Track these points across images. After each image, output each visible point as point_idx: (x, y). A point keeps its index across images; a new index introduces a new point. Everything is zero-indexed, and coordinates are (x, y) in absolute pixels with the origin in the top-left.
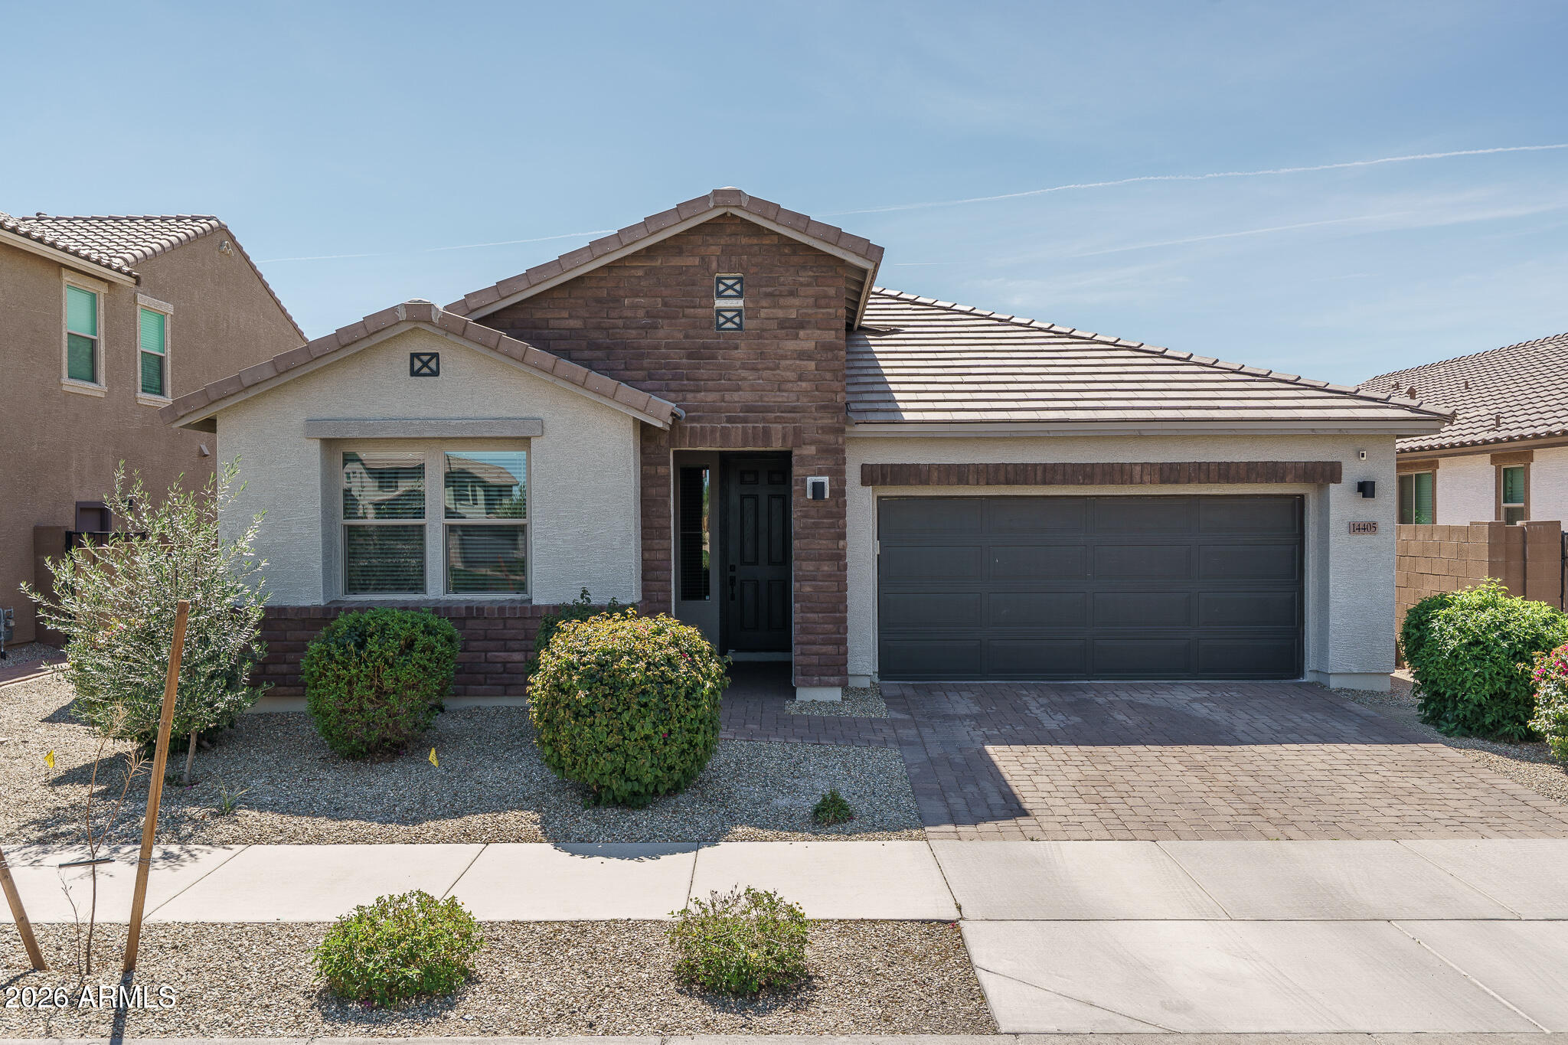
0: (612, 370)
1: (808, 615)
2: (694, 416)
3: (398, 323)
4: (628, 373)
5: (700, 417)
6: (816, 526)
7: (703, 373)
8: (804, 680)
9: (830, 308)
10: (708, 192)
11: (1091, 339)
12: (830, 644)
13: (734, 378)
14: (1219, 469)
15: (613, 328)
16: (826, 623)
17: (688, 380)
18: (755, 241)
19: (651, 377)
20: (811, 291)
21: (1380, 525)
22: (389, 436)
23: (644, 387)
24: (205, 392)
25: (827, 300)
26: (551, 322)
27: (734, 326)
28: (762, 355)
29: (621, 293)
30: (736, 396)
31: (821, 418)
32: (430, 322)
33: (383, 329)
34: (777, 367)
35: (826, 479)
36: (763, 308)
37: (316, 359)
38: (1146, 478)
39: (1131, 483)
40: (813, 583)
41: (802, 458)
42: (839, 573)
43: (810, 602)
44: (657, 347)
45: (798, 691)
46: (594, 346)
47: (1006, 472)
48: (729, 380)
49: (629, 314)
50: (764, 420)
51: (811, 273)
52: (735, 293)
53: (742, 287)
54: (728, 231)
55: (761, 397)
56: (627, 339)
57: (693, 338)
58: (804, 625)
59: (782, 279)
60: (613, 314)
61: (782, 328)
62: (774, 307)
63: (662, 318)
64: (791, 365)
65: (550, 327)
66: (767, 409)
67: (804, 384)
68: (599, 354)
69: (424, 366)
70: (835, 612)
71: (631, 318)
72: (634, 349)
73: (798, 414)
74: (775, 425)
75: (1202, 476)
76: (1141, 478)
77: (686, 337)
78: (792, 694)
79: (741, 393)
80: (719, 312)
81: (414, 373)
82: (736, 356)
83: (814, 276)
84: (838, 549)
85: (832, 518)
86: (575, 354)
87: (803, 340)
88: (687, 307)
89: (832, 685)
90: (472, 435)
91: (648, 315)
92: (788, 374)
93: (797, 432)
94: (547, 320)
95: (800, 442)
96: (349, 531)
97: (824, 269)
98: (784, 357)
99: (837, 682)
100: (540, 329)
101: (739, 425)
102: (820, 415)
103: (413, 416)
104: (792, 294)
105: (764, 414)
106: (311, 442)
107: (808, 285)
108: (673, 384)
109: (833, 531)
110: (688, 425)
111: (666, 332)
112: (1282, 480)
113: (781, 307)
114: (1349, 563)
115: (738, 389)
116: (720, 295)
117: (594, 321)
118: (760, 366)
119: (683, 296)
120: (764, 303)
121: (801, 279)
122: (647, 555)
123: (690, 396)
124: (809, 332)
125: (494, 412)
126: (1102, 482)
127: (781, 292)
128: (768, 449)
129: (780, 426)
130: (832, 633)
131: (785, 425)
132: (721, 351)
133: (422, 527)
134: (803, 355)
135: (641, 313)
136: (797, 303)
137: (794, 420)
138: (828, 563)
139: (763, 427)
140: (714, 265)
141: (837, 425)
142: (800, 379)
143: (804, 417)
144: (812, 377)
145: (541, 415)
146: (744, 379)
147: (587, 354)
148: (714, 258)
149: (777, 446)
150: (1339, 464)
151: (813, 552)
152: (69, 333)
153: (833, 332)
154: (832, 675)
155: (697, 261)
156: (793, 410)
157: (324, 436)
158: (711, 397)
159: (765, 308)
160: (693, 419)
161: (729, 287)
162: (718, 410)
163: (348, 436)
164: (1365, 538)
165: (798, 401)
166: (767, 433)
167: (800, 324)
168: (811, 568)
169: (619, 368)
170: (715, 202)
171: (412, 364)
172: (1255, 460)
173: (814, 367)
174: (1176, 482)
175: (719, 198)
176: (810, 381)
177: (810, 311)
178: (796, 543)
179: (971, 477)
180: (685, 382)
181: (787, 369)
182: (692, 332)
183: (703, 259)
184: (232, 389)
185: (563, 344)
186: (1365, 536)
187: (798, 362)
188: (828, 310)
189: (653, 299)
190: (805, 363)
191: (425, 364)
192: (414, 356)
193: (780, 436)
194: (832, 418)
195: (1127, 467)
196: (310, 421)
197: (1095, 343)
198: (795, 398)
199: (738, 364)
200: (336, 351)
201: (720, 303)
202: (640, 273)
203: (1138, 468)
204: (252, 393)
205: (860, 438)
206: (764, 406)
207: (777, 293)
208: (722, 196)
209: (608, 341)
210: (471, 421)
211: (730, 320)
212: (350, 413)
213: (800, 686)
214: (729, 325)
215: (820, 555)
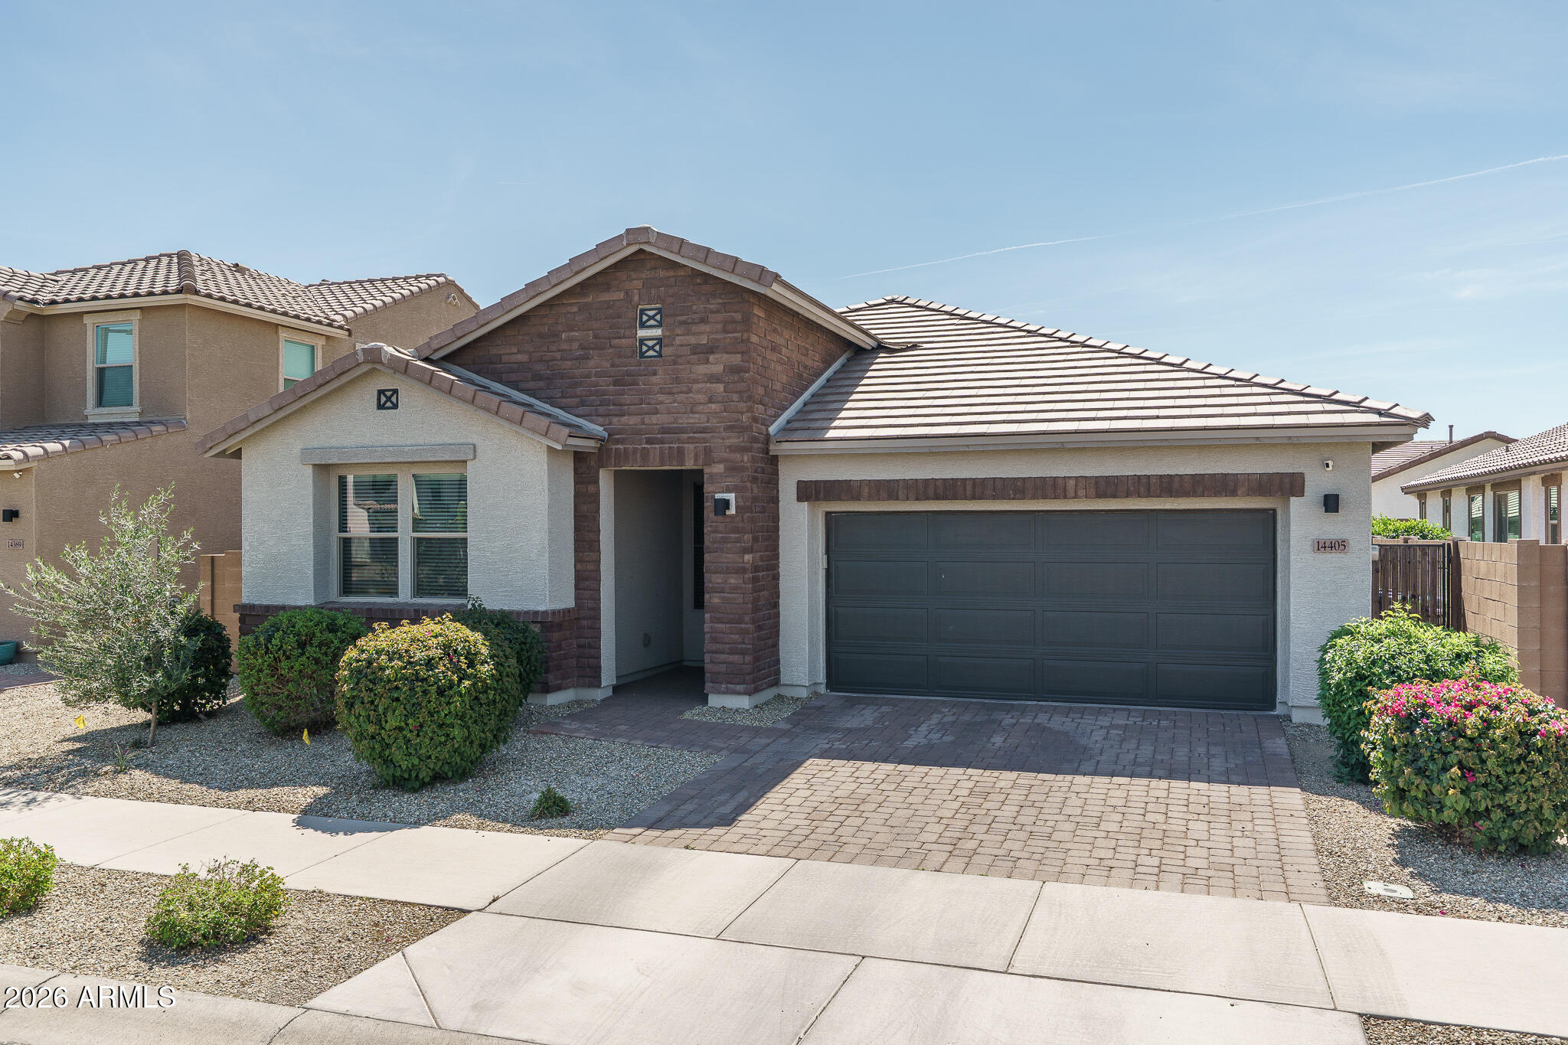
0: (552, 398)
1: (717, 625)
2: (619, 438)
3: (358, 365)
4: (564, 400)
5: (623, 439)
6: (724, 540)
7: (627, 398)
8: (712, 687)
9: (738, 332)
10: (623, 231)
11: (1101, 347)
12: (737, 654)
13: (653, 402)
14: (1161, 482)
15: (552, 360)
16: (732, 634)
17: (613, 405)
18: (672, 274)
19: (583, 404)
20: (720, 317)
21: (1352, 544)
22: (359, 461)
23: (577, 412)
24: (224, 428)
25: (734, 325)
26: (503, 357)
27: (655, 354)
28: (677, 380)
29: (560, 328)
30: (654, 419)
31: (728, 438)
32: (381, 363)
33: (349, 370)
34: (690, 391)
35: (731, 497)
36: (678, 335)
37: (301, 397)
38: (1081, 492)
39: (1065, 497)
40: (722, 594)
41: (711, 475)
42: (744, 585)
43: (718, 612)
44: (588, 376)
45: (711, 697)
46: (538, 377)
47: (936, 486)
48: (649, 404)
49: (565, 346)
50: (679, 441)
51: (720, 301)
52: (656, 323)
53: (661, 317)
54: (649, 266)
55: (676, 419)
56: (565, 369)
57: (618, 366)
58: (714, 635)
59: (695, 307)
60: (554, 348)
61: (695, 354)
62: (688, 334)
63: (592, 349)
64: (702, 389)
65: (503, 361)
66: (682, 431)
67: (713, 406)
68: (542, 384)
69: (387, 400)
70: (741, 623)
71: (566, 351)
72: (569, 378)
73: (709, 435)
74: (687, 445)
75: (1142, 490)
76: (1076, 492)
77: (612, 366)
78: (704, 700)
79: (659, 415)
80: (642, 341)
81: (381, 407)
82: (655, 381)
83: (722, 303)
84: (743, 562)
85: (738, 533)
86: (522, 385)
87: (712, 364)
88: (613, 338)
89: (739, 693)
90: (420, 460)
91: (582, 347)
92: (700, 396)
93: (708, 451)
94: (500, 355)
95: (710, 461)
96: (344, 542)
97: (731, 296)
98: (696, 381)
99: (742, 690)
100: (495, 364)
101: (657, 446)
102: (728, 434)
103: (378, 444)
104: (703, 321)
105: (679, 435)
106: (306, 467)
107: (717, 312)
108: (602, 410)
109: (738, 545)
110: (614, 447)
111: (597, 362)
112: (1233, 493)
113: (694, 334)
114: (1314, 585)
115: (657, 412)
116: (643, 325)
117: (538, 354)
118: (675, 390)
119: (611, 328)
120: (678, 331)
121: (711, 306)
122: (579, 567)
123: (615, 420)
124: (718, 356)
125: (439, 440)
126: (1034, 497)
127: (693, 319)
128: (683, 468)
129: (692, 446)
130: (738, 644)
131: (696, 445)
132: (642, 378)
133: (397, 539)
134: (713, 378)
135: (575, 345)
136: (708, 330)
137: (705, 440)
138: (735, 576)
139: (678, 447)
140: (636, 298)
141: (743, 444)
142: (710, 401)
143: (713, 437)
144: (721, 398)
145: (475, 441)
146: (662, 403)
147: (531, 385)
148: (636, 291)
149: (689, 465)
150: (1302, 475)
151: (721, 565)
152: (285, 379)
153: (739, 356)
154: (739, 684)
155: (622, 295)
156: (704, 431)
157: (314, 463)
158: (633, 420)
159: (681, 335)
160: (618, 442)
161: (651, 318)
162: (639, 433)
163: (330, 462)
164: (1333, 558)
165: (708, 422)
166: (681, 452)
167: (711, 350)
168: (720, 581)
169: (557, 396)
170: (628, 240)
171: (379, 399)
172: (1203, 473)
173: (722, 389)
174: (1114, 496)
175: (631, 237)
176: (719, 402)
177: (718, 336)
178: (707, 557)
179: (900, 493)
180: (612, 407)
181: (699, 392)
182: (617, 361)
183: (627, 293)
184: (243, 425)
185: (513, 377)
186: (1333, 555)
187: (708, 385)
188: (735, 335)
189: (585, 333)
190: (714, 385)
191: (389, 399)
192: (381, 392)
193: (692, 455)
194: (739, 438)
195: (1060, 481)
196: (306, 452)
197: (1104, 351)
198: (706, 419)
199: (656, 388)
200: (315, 390)
201: (642, 333)
202: (575, 309)
203: (1072, 482)
204: (258, 427)
205: (795, 455)
206: (678, 428)
207: (690, 321)
208: (633, 234)
209: (548, 372)
210: (422, 448)
211: (652, 348)
212: (334, 442)
213: (713, 693)
214: (651, 353)
215: (727, 568)
